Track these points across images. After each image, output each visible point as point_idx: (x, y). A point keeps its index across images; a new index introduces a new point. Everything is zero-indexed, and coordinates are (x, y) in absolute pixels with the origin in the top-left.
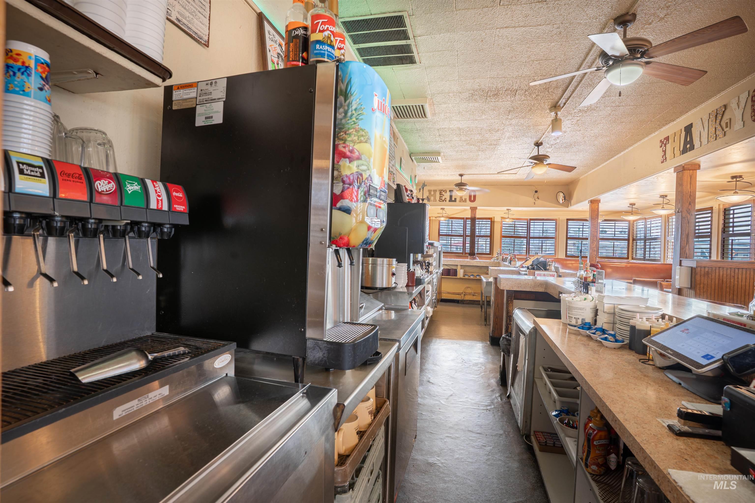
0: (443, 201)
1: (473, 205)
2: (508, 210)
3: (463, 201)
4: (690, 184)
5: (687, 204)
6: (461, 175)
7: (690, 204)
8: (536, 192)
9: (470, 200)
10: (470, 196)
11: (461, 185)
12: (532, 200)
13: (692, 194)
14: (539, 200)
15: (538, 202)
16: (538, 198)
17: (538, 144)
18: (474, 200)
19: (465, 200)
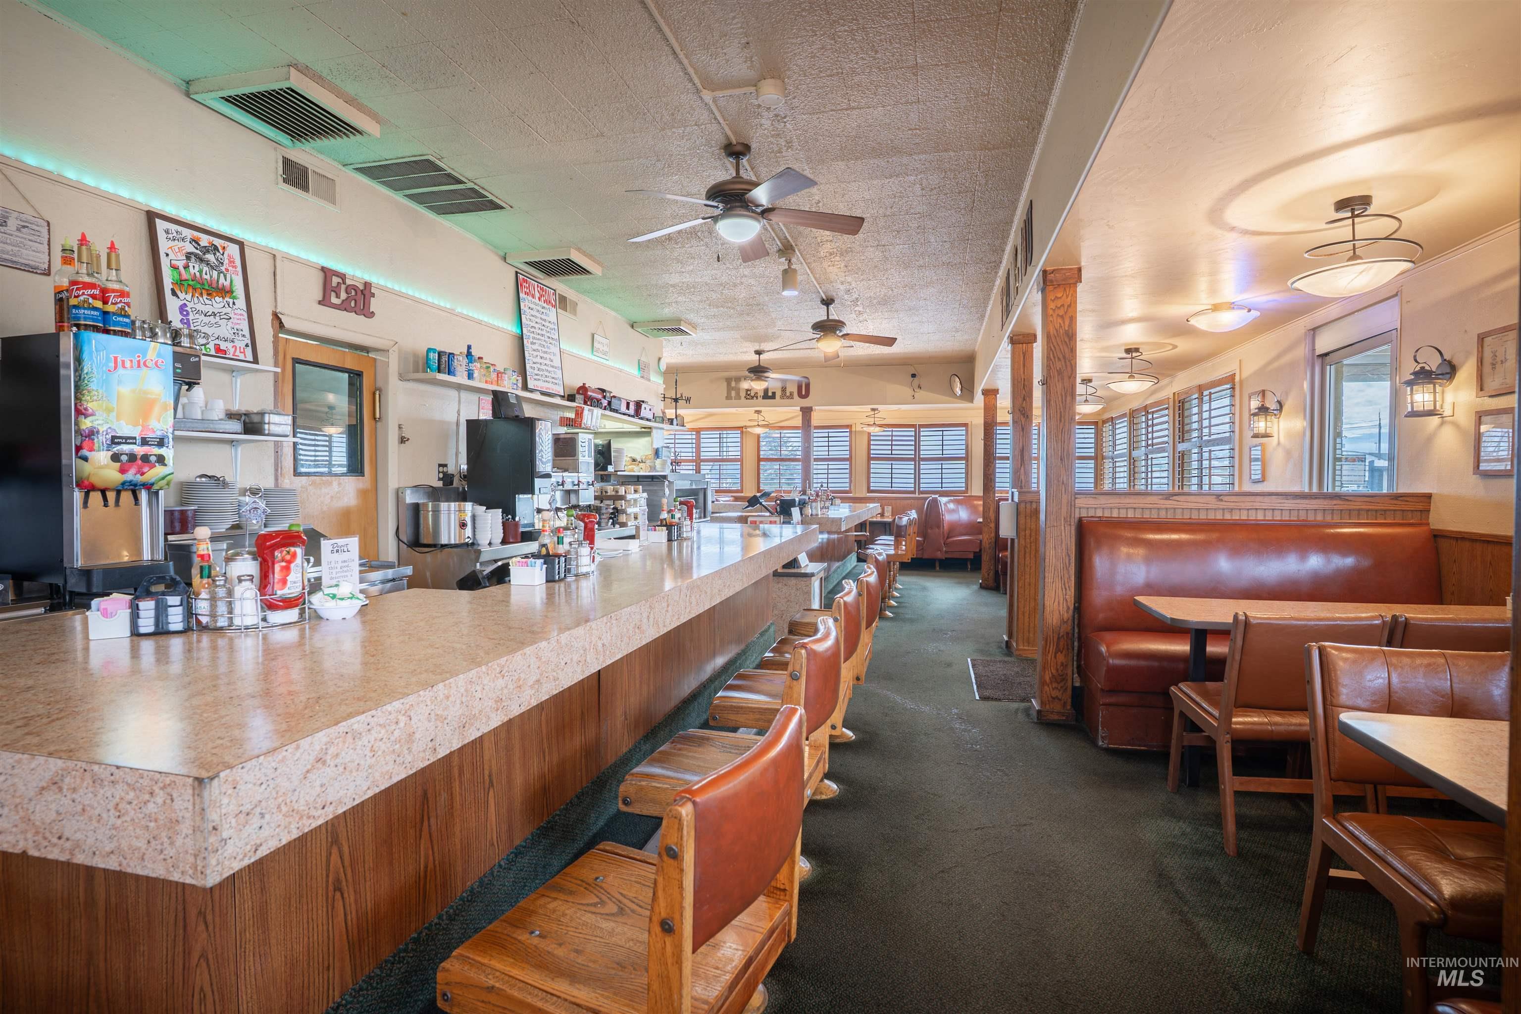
0: (752, 398)
1: (806, 403)
2: (873, 410)
3: (788, 398)
4: (1024, 366)
5: (1021, 400)
6: (758, 353)
7: (1024, 399)
8: (914, 376)
9: (801, 396)
10: (800, 388)
11: (758, 371)
12: (908, 391)
13: (1026, 383)
14: (922, 392)
15: (920, 394)
16: (920, 387)
17: (827, 302)
18: (807, 395)
19: (791, 394)
